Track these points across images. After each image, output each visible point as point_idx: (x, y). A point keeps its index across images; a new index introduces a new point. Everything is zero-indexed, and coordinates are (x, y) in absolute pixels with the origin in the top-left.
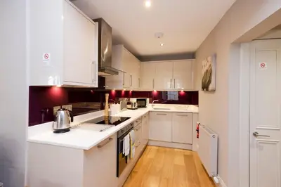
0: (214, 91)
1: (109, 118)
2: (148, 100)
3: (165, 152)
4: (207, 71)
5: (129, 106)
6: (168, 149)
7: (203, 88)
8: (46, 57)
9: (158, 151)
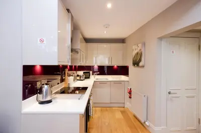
0: (143, 67)
1: (69, 88)
2: (91, 72)
3: (107, 110)
4: (137, 53)
5: (78, 78)
6: (108, 108)
7: (134, 64)
8: (42, 41)
9: (101, 110)
